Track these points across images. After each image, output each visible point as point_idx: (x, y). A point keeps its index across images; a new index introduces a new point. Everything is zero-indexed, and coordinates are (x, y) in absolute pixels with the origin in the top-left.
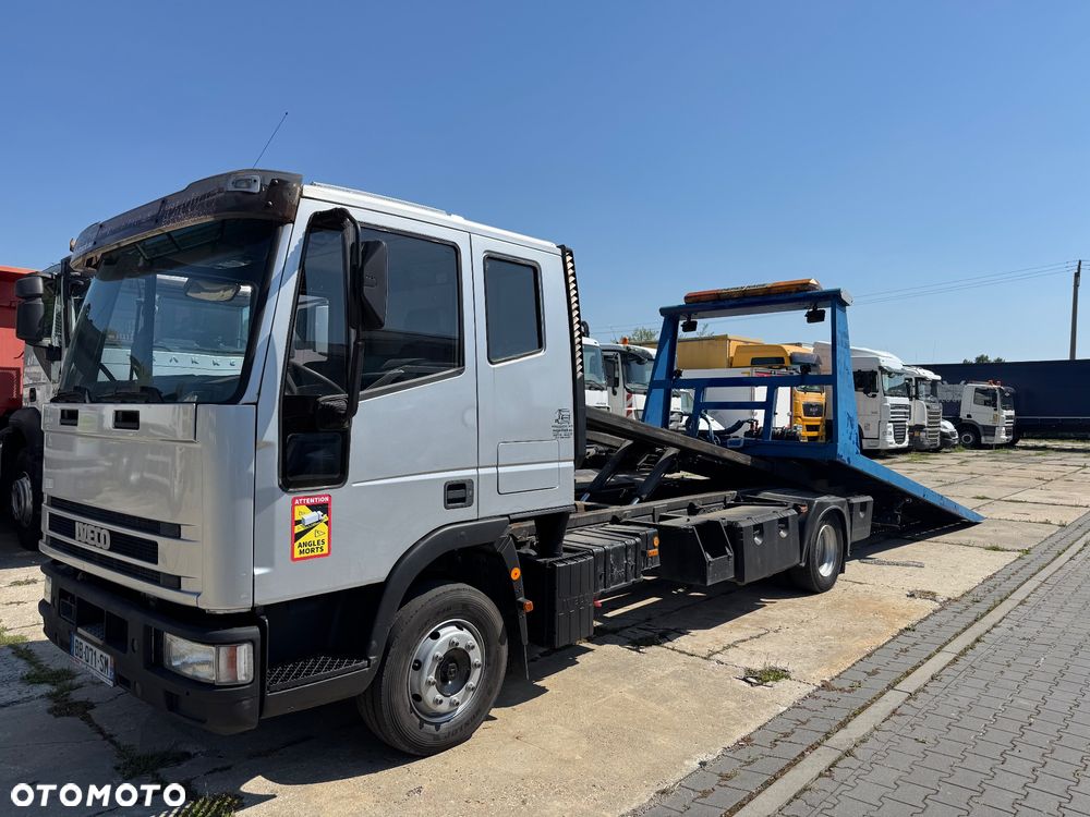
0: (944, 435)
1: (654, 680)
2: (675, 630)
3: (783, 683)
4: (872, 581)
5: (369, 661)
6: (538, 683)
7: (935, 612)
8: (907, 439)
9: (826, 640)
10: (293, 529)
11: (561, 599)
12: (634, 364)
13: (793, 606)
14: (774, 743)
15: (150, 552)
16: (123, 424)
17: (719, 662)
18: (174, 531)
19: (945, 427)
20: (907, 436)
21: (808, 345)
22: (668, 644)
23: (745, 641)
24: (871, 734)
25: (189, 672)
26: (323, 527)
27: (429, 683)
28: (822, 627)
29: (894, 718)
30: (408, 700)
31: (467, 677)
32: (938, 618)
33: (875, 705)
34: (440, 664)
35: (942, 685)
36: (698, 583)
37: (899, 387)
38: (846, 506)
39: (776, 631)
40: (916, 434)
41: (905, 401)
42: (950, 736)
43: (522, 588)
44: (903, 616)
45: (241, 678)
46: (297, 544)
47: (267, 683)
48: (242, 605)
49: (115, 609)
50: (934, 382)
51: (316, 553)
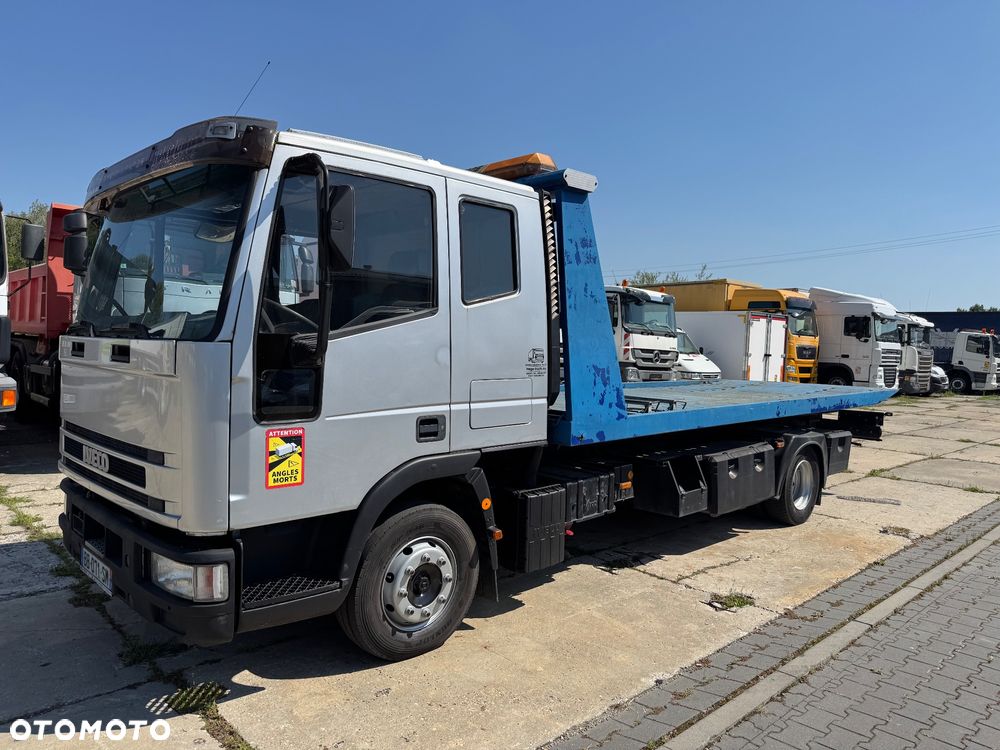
0: (934, 381)
1: (623, 600)
2: (648, 555)
3: (747, 609)
4: (847, 516)
5: (341, 582)
6: (516, 597)
7: (906, 548)
8: (897, 383)
9: (794, 570)
10: (267, 460)
11: (533, 527)
12: (632, 305)
13: (766, 537)
14: (731, 666)
15: (139, 476)
16: (118, 358)
17: (687, 586)
18: (158, 458)
19: (936, 373)
20: (897, 380)
21: (805, 290)
22: (641, 567)
23: (715, 567)
24: (827, 663)
25: (171, 588)
26: (296, 458)
27: (401, 595)
28: (792, 557)
29: (852, 648)
30: (381, 609)
31: (438, 590)
32: (908, 555)
33: (834, 635)
34: (413, 577)
35: (905, 619)
36: (671, 515)
37: (891, 333)
38: (824, 442)
39: (747, 560)
40: (906, 378)
41: (897, 346)
42: (907, 668)
43: (493, 518)
44: (873, 550)
45: (218, 596)
46: (271, 473)
47: (243, 601)
48: (219, 529)
49: (113, 526)
50: (927, 329)
51: (289, 482)
